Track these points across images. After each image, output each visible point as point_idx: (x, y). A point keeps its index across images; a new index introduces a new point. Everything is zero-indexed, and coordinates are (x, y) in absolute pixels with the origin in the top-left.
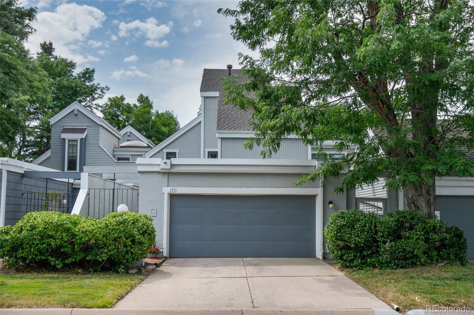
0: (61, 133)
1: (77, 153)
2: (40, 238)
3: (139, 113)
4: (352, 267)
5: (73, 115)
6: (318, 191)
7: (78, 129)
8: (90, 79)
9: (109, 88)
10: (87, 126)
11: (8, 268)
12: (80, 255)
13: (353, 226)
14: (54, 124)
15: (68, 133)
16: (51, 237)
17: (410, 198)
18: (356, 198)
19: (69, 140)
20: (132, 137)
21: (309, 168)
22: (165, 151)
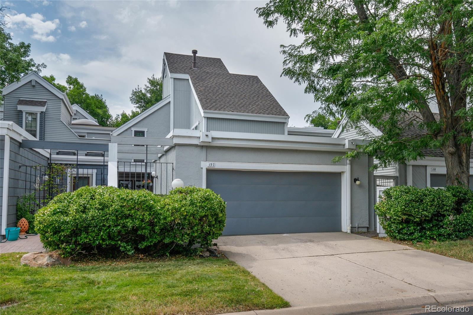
0: (17, 105)
1: (36, 127)
2: (114, 218)
3: (74, 94)
4: (412, 240)
5: (30, 86)
6: (346, 169)
7: (37, 102)
8: (25, 54)
9: (45, 66)
10: (47, 99)
11: (64, 257)
12: (156, 238)
13: (422, 201)
14: (7, 94)
15: (26, 105)
16: (127, 217)
17: (455, 175)
18: (375, 176)
19: (26, 113)
20: (78, 116)
21: (338, 146)
22: (133, 129)
